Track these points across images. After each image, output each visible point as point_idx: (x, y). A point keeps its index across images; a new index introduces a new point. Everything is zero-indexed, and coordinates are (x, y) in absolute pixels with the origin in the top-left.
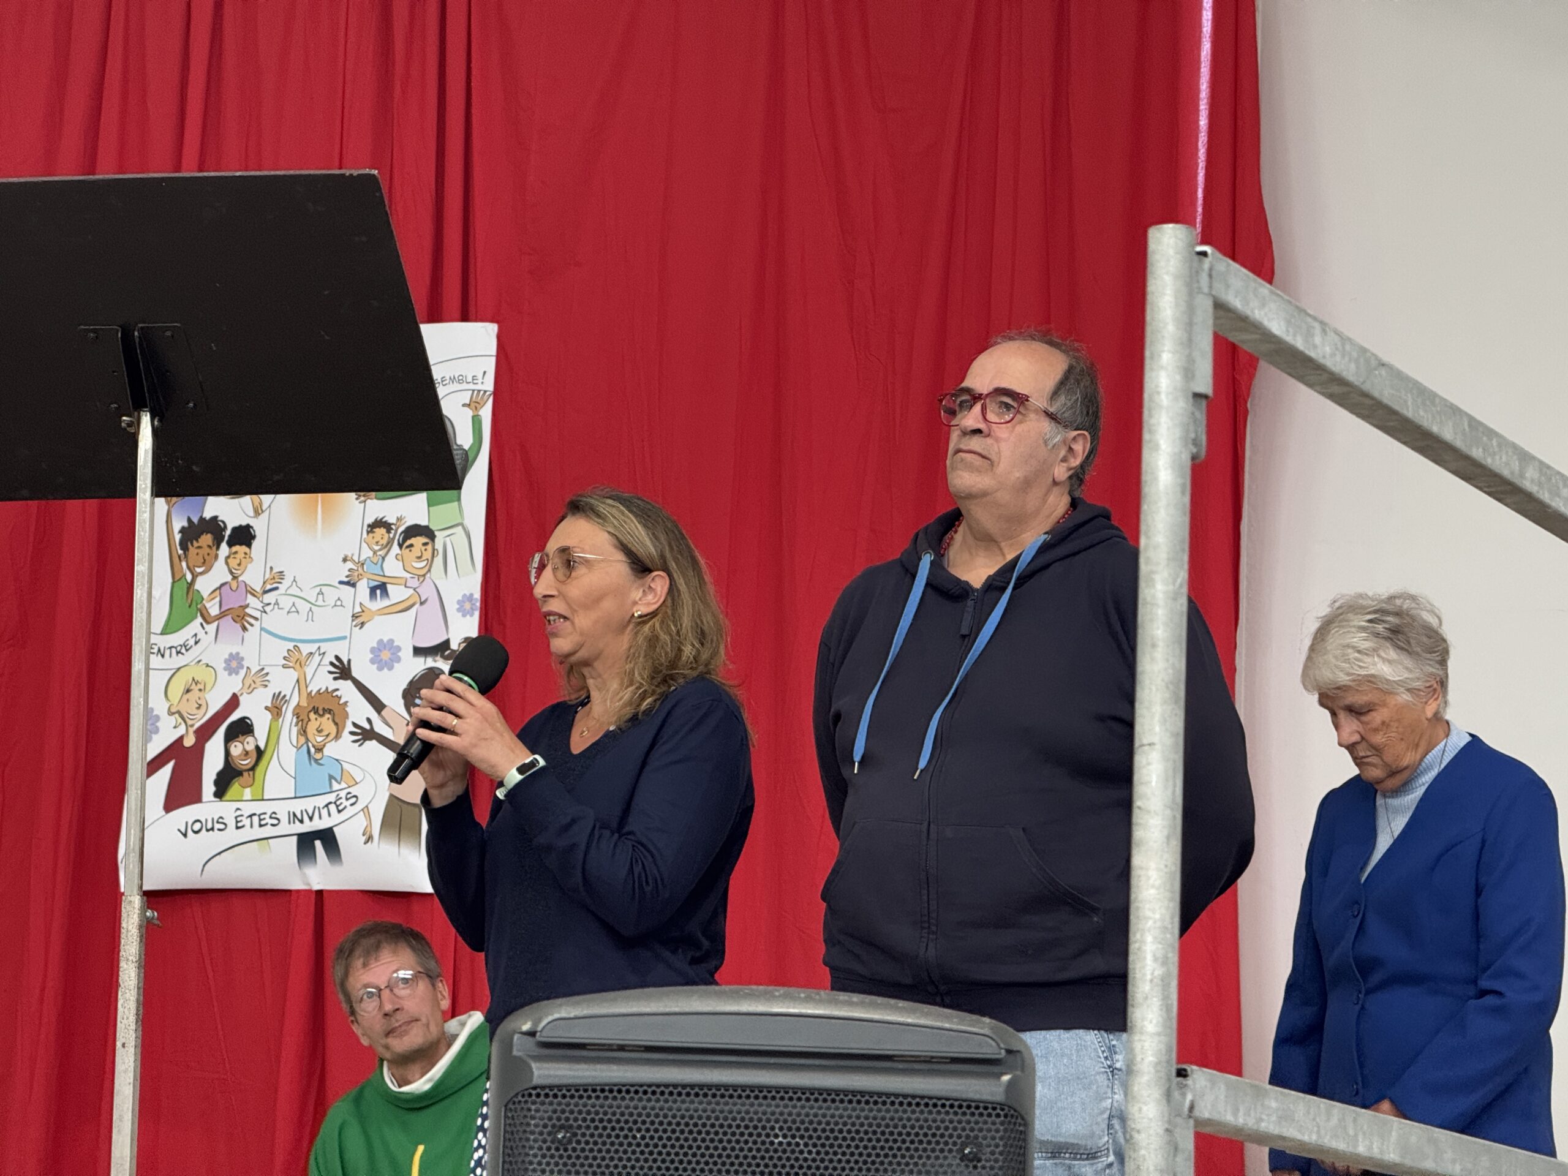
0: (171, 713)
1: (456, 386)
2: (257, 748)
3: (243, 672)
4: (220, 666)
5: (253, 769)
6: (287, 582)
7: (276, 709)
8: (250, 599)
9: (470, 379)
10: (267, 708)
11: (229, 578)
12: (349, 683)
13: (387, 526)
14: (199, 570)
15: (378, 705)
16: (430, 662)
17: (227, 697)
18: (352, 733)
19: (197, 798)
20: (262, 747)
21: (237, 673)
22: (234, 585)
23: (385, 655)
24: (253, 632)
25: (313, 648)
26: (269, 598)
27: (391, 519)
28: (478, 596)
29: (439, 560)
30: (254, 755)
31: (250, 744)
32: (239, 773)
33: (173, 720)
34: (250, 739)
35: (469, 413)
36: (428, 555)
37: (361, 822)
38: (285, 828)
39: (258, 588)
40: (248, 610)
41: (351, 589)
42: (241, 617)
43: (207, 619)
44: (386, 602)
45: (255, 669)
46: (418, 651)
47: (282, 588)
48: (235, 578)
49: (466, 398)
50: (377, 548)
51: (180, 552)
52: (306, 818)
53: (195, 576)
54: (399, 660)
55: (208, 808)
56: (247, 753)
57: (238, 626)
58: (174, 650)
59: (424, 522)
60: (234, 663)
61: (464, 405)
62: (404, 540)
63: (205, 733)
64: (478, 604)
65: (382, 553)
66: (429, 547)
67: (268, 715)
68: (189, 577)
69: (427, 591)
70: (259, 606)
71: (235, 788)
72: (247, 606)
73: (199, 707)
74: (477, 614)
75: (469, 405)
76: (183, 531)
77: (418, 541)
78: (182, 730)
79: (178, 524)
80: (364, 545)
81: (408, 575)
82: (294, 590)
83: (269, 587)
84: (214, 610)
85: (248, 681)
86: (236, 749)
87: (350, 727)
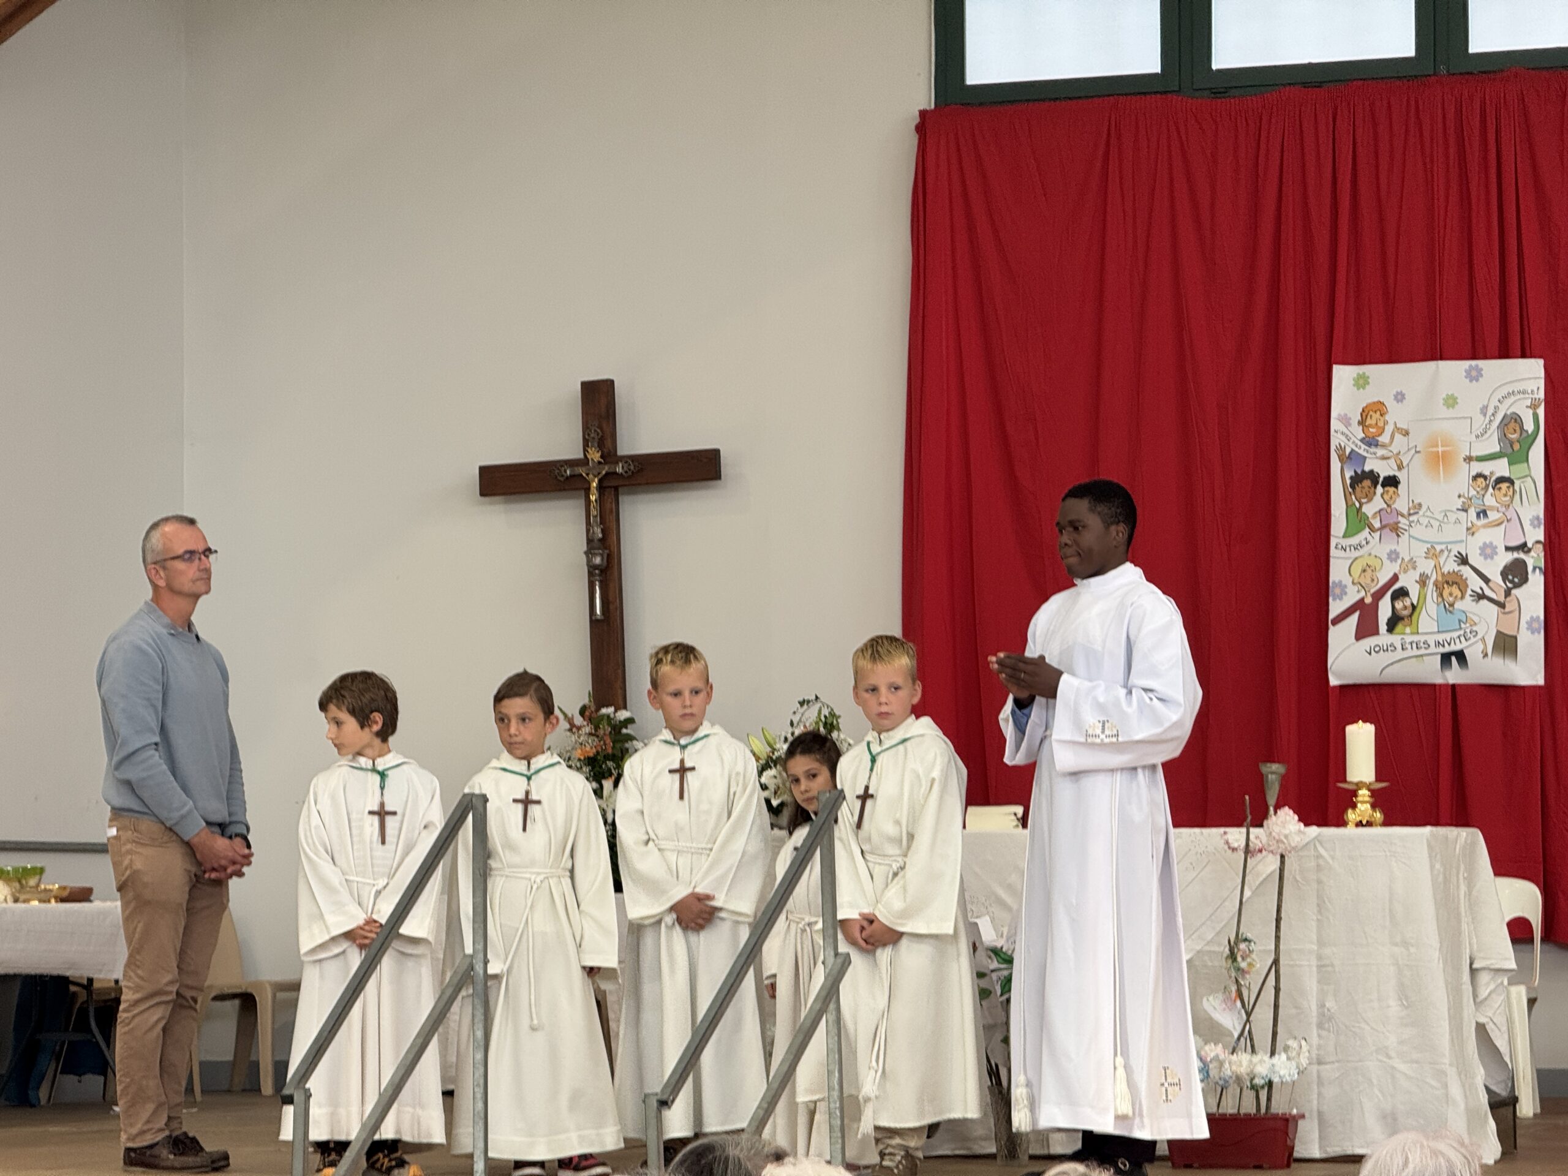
0: (1353, 583)
1: (1522, 396)
2: (1412, 604)
3: (1399, 561)
4: (1384, 557)
5: (1411, 616)
6: (1424, 508)
7: (1423, 581)
8: (1400, 518)
9: (1530, 391)
10: (1417, 582)
11: (1385, 506)
12: (1468, 567)
13: (1485, 478)
14: (1364, 501)
15: (1487, 580)
16: (1516, 555)
17: (1390, 575)
18: (1471, 596)
19: (1376, 632)
20: (1415, 603)
21: (1396, 561)
22: (1389, 510)
23: (1488, 551)
24: (1405, 538)
25: (1443, 547)
26: (1414, 518)
27: (1487, 473)
28: (1542, 516)
29: (1517, 496)
30: (1411, 608)
31: (1407, 602)
32: (1401, 619)
33: (1356, 588)
34: (1407, 599)
35: (1531, 412)
36: (1511, 493)
37: (1480, 646)
38: (1433, 649)
39: (1405, 512)
40: (1400, 525)
41: (1464, 514)
42: (1395, 529)
43: (1372, 529)
44: (1485, 521)
45: (1407, 559)
46: (1508, 549)
47: (1421, 513)
48: (1388, 506)
49: (1528, 402)
50: (1478, 489)
51: (1350, 490)
52: (1446, 644)
53: (1361, 505)
54: (1496, 554)
55: (1384, 638)
56: (1405, 608)
57: (1394, 534)
58: (1352, 548)
59: (1507, 474)
60: (1393, 556)
61: (1527, 407)
62: (1496, 485)
63: (1378, 595)
64: (1543, 521)
65: (1483, 492)
66: (1511, 489)
67: (1418, 586)
68: (1357, 505)
69: (1511, 514)
70: (1408, 523)
71: (1399, 627)
72: (1399, 522)
73: (1373, 580)
74: (1542, 527)
75: (1530, 407)
76: (1351, 478)
77: (1504, 486)
78: (1363, 593)
79: (1348, 474)
80: (1471, 488)
81: (1498, 505)
82: (1429, 513)
83: (1412, 512)
84: (1377, 525)
85: (1404, 565)
86: (1399, 605)
87: (1469, 592)
